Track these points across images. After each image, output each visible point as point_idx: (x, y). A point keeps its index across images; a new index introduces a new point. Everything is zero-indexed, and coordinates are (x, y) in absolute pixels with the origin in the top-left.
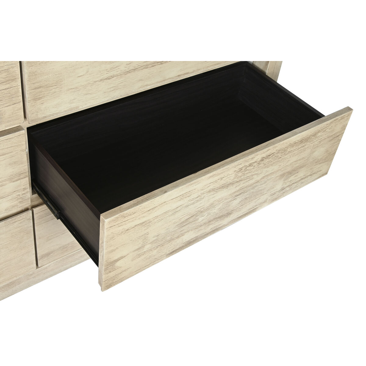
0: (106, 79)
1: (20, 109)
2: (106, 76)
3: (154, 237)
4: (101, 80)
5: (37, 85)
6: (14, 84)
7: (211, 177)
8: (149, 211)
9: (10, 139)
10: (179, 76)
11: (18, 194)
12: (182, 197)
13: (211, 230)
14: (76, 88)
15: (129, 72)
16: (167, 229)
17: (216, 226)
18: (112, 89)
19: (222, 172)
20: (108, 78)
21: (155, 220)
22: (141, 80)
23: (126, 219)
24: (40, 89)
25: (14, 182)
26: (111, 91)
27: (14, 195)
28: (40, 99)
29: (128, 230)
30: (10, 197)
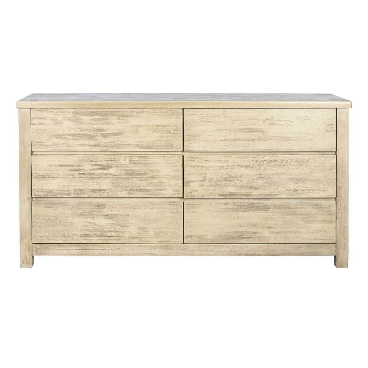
0: (222, 140)
1: (181, 144)
2: (222, 139)
3: (209, 178)
4: (220, 140)
5: (189, 134)
6: (179, 132)
7: (237, 157)
8: (205, 161)
9: (176, 157)
10: (266, 150)
11: (177, 188)
12: (222, 161)
13: (246, 194)
14: (207, 141)
15: (235, 140)
16: (217, 177)
17: (249, 193)
18: (226, 146)
19: (244, 157)
20: (224, 140)
21: (209, 168)
22: (242, 146)
23: (193, 159)
24: (190, 137)
25: (175, 180)
26: (225, 147)
27: (175, 188)
28: (190, 141)
29: (195, 166)
30: (173, 188)
